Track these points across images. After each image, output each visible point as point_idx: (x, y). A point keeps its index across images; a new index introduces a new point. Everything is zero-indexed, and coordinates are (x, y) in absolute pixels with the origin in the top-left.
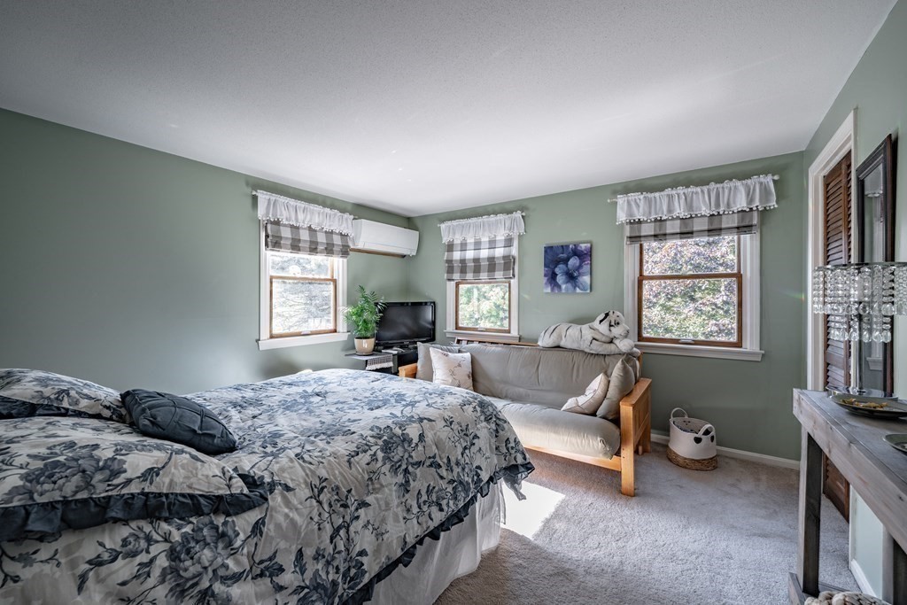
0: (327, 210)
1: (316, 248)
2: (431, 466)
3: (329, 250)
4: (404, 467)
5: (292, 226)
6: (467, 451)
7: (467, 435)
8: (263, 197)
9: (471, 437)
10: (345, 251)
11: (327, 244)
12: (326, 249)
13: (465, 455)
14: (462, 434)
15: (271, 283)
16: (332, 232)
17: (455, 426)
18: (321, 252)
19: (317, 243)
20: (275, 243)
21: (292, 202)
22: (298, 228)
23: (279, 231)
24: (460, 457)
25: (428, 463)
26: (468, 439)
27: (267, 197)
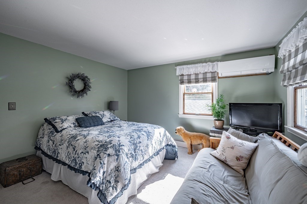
0: (204, 64)
1: (199, 81)
2: (73, 148)
3: (205, 80)
4: (69, 143)
5: (188, 75)
6: (82, 154)
7: (85, 149)
8: (178, 68)
9: (86, 151)
10: (213, 79)
11: (203, 78)
12: (203, 80)
13: (81, 154)
14: (84, 148)
15: (184, 95)
16: (206, 73)
17: (85, 144)
18: (201, 82)
19: (198, 79)
20: (182, 82)
21: (189, 66)
22: (190, 75)
23: (183, 78)
24: (80, 153)
25: (73, 147)
26: (85, 150)
27: (180, 68)
